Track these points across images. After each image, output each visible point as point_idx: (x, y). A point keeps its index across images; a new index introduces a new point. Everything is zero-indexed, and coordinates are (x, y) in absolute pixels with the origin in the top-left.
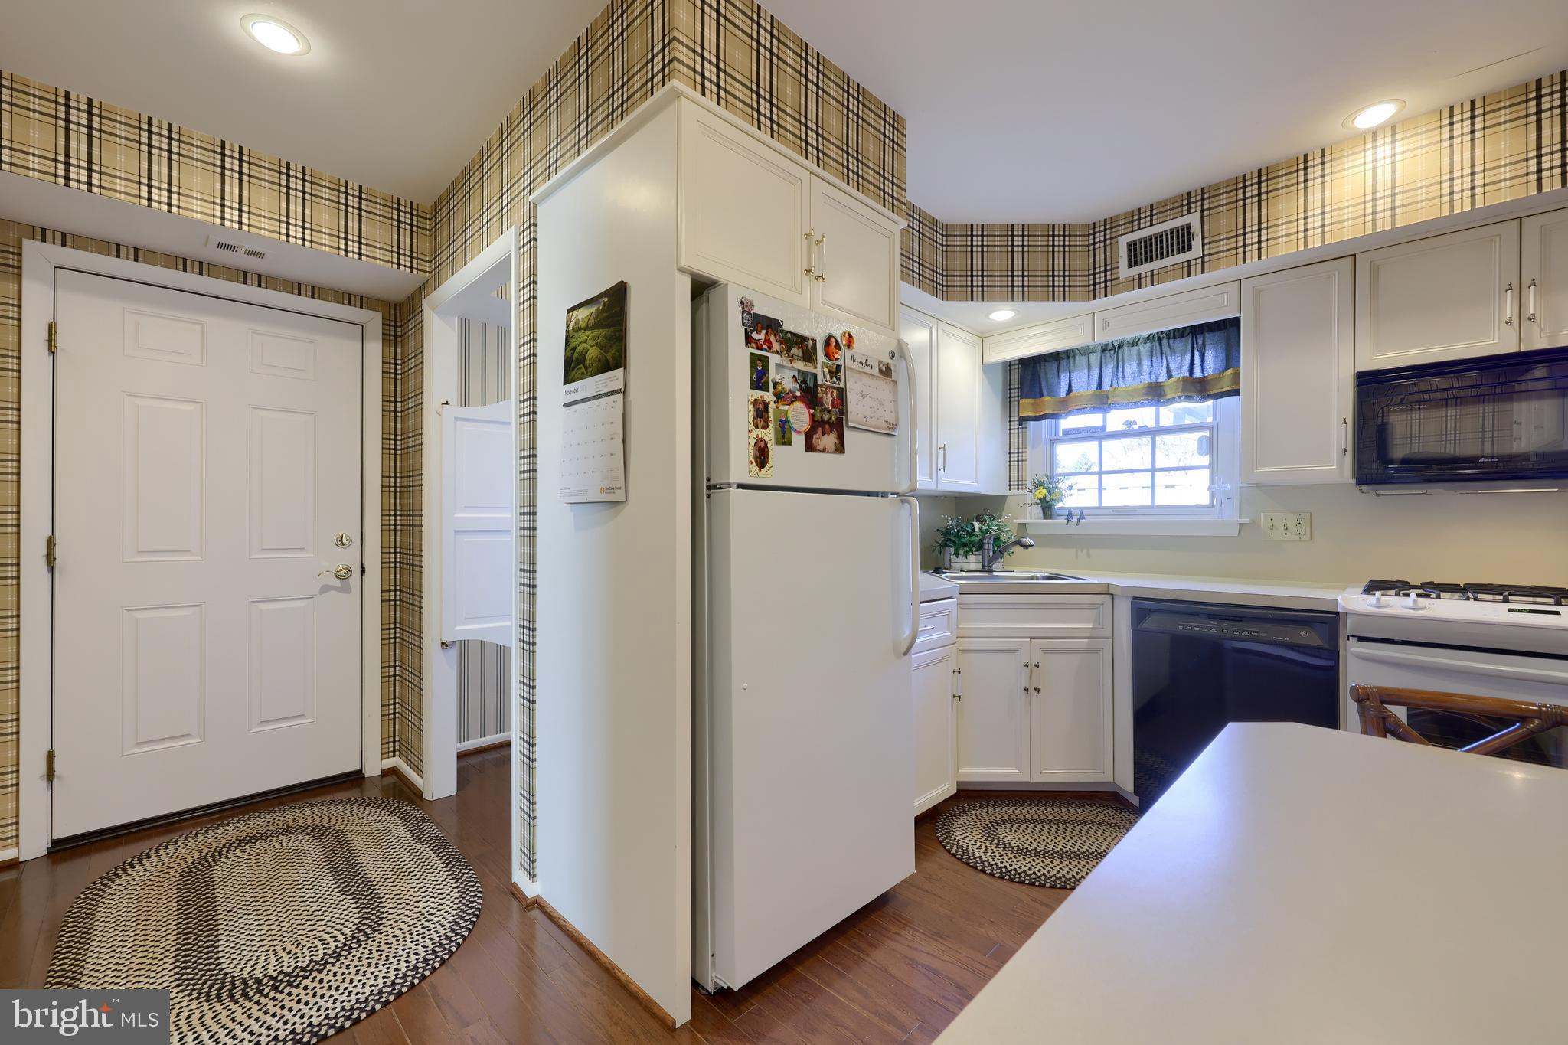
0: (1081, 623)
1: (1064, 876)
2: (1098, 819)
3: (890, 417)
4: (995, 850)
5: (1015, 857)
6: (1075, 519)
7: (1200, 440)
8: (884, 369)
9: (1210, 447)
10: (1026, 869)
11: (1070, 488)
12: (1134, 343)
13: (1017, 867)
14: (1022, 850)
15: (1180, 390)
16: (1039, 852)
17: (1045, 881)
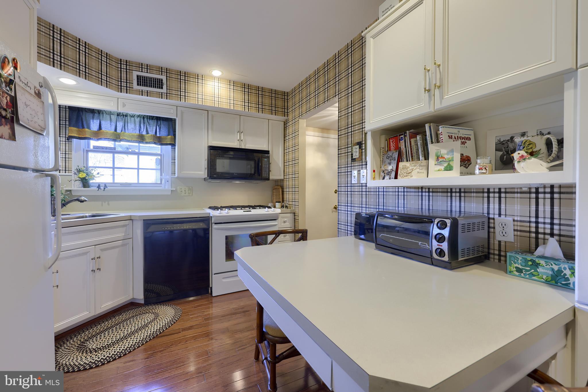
0: (119, 234)
1: (132, 345)
2: (131, 316)
3: (42, 124)
4: (91, 355)
5: (104, 351)
6: (102, 188)
7: (156, 159)
8: (37, 92)
9: (161, 162)
10: (113, 353)
11: (98, 174)
12: (133, 116)
13: (108, 355)
14: (105, 347)
15: (152, 139)
16: (114, 343)
17: (125, 352)
